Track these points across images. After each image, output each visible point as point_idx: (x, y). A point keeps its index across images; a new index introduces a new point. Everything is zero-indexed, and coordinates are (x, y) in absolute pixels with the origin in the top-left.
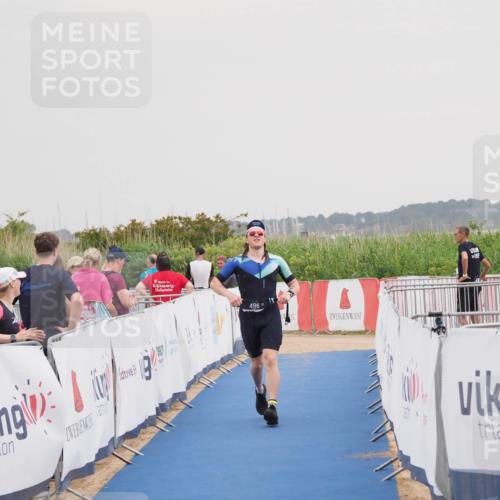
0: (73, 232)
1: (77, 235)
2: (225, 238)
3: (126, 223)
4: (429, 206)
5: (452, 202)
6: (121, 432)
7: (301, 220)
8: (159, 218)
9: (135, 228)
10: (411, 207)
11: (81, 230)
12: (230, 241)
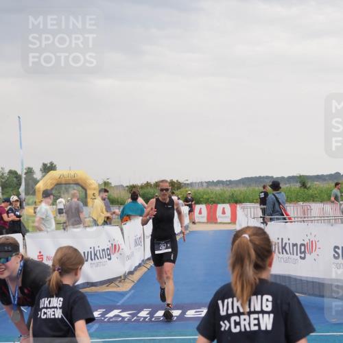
0: (125, 185)
1: (127, 186)
2: (180, 188)
3: (145, 182)
4: (252, 178)
5: (260, 177)
6: (146, 258)
7: (206, 182)
8: (156, 181)
9: (148, 184)
10: (246, 178)
11: (128, 184)
12: (182, 190)
